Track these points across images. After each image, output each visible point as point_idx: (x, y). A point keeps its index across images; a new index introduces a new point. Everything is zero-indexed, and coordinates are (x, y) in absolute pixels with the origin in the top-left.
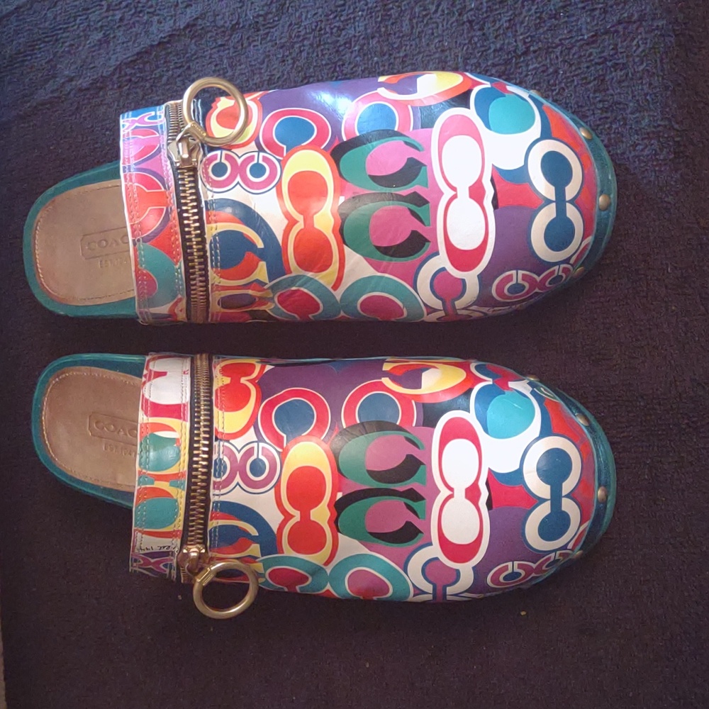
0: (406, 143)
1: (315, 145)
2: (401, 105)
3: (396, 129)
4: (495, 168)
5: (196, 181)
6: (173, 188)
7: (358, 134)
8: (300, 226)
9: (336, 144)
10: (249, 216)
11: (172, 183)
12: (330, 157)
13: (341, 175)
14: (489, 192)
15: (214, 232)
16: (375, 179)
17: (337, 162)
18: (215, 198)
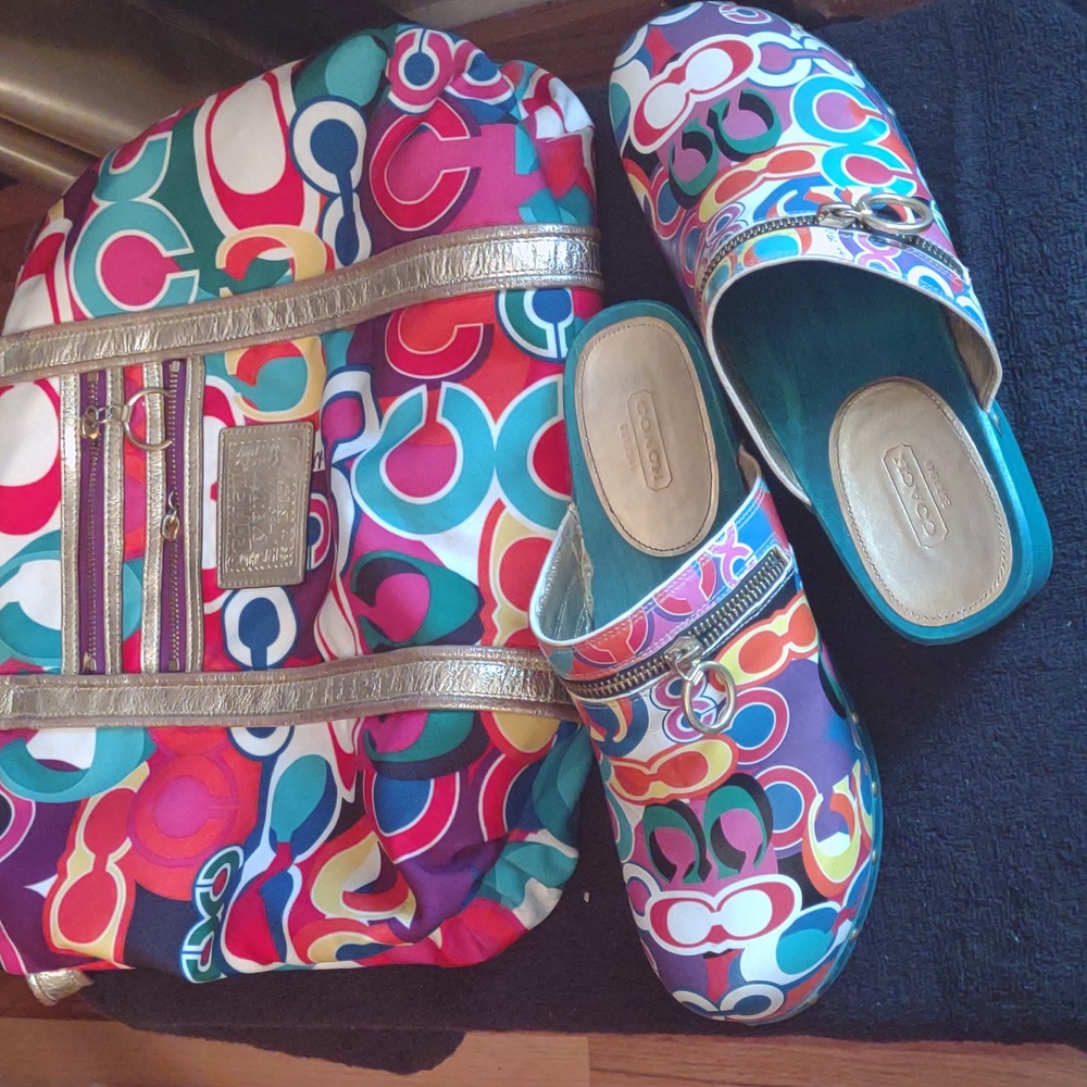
0: (760, 847)
1: (740, 755)
2: (801, 830)
3: (775, 831)
4: (739, 952)
5: (655, 675)
6: (639, 659)
7: (765, 789)
8: (647, 771)
9: (747, 772)
10: (638, 729)
11: (645, 656)
12: (730, 775)
13: (712, 792)
14: (719, 948)
15: (610, 705)
16: (718, 823)
17: (727, 783)
18: (644, 698)
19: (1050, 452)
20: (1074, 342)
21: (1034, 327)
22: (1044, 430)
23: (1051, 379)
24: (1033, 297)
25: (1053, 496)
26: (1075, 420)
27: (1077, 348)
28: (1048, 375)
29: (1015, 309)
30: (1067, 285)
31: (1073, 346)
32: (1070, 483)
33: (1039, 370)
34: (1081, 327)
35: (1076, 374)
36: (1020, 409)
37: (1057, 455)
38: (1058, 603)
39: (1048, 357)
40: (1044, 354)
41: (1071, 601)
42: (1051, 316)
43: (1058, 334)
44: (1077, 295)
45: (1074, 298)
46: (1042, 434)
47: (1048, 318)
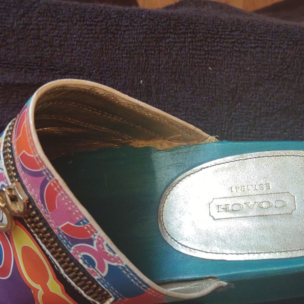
19: (102, 59)
20: (39, 29)
21: (25, 52)
22: (88, 60)
23: (58, 49)
24: (8, 49)
25: (129, 62)
26: (86, 40)
27: (43, 29)
28: (56, 51)
29: (12, 61)
30: (4, 27)
31: (41, 31)
32: (123, 50)
33: (52, 55)
34: (31, 24)
35: (58, 33)
36: (71, 71)
37: (104, 55)
38: (196, 73)
39: (45, 47)
40: (42, 49)
41: (197, 65)
42: (21, 41)
43: (33, 39)
44: (12, 21)
45: (13, 23)
46: (89, 62)
47: (21, 42)
